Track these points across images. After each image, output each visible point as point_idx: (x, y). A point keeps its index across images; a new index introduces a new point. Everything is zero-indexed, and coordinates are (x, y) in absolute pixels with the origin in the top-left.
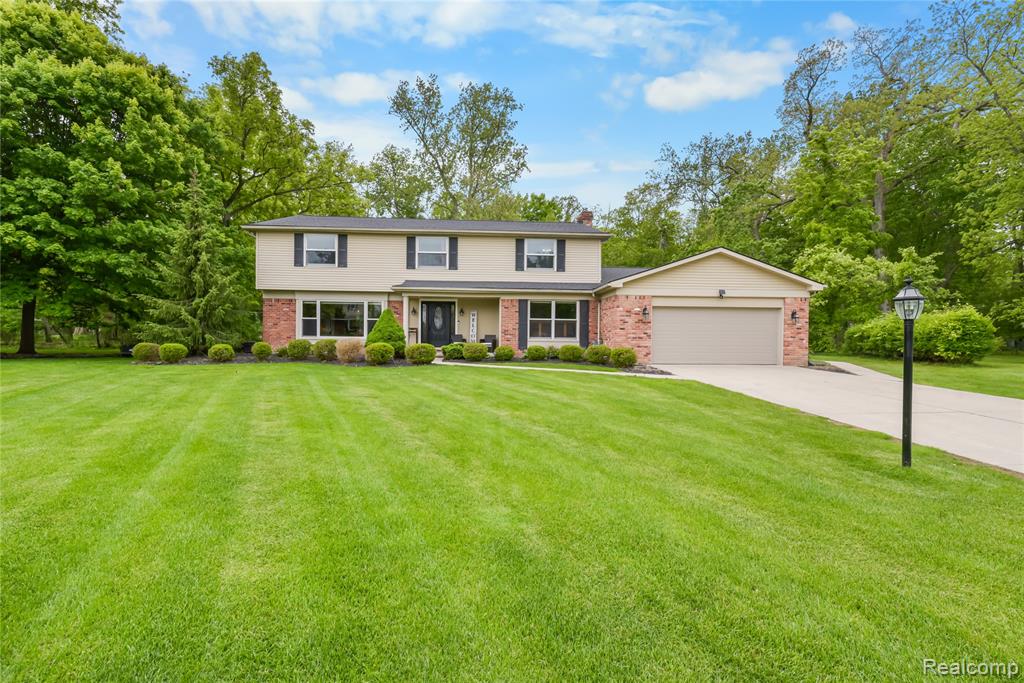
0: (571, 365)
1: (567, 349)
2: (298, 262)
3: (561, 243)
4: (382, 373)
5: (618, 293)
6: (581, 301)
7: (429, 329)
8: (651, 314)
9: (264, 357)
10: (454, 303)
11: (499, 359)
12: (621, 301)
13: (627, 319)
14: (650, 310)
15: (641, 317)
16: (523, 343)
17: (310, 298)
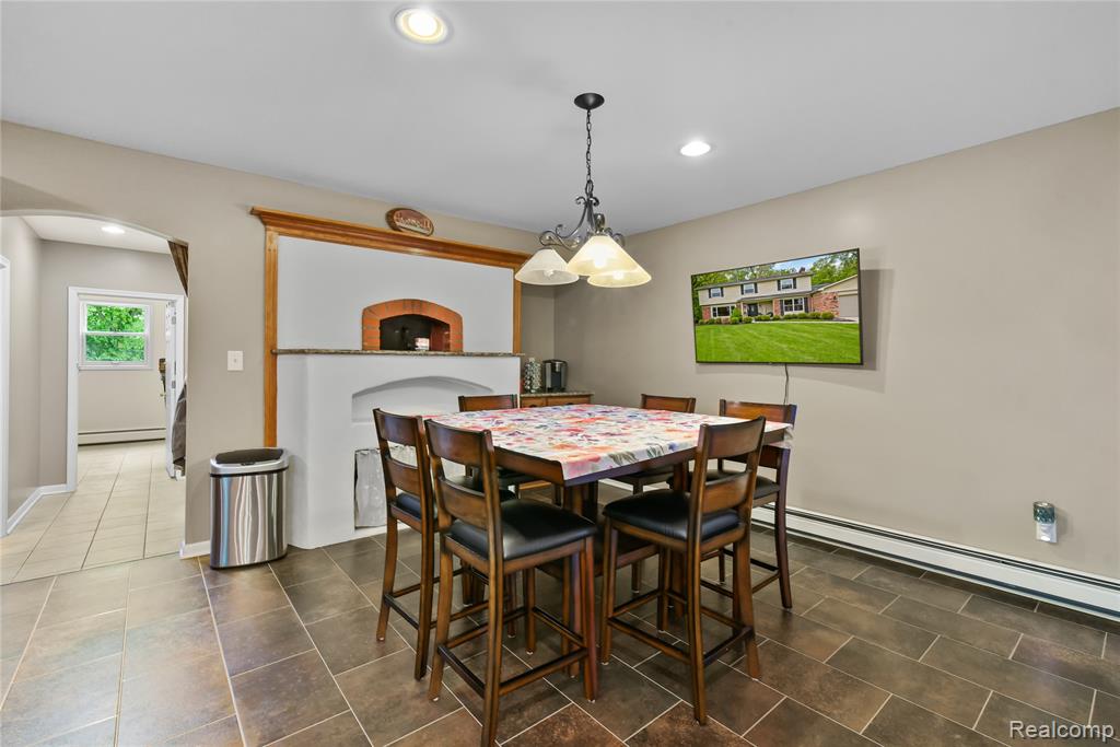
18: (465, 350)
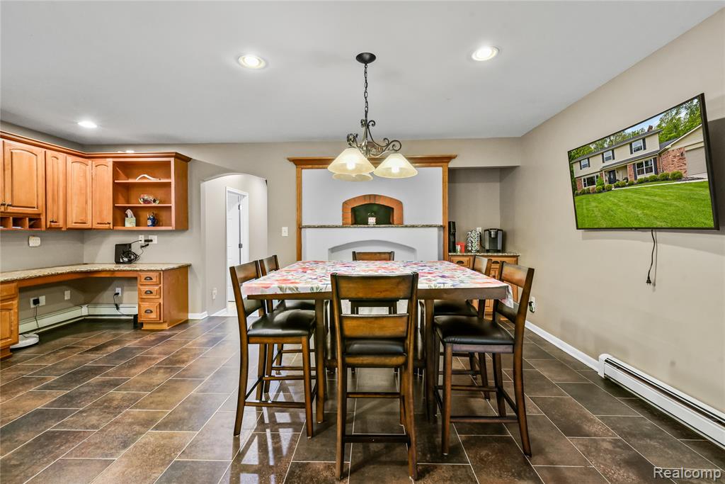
18: (406, 223)
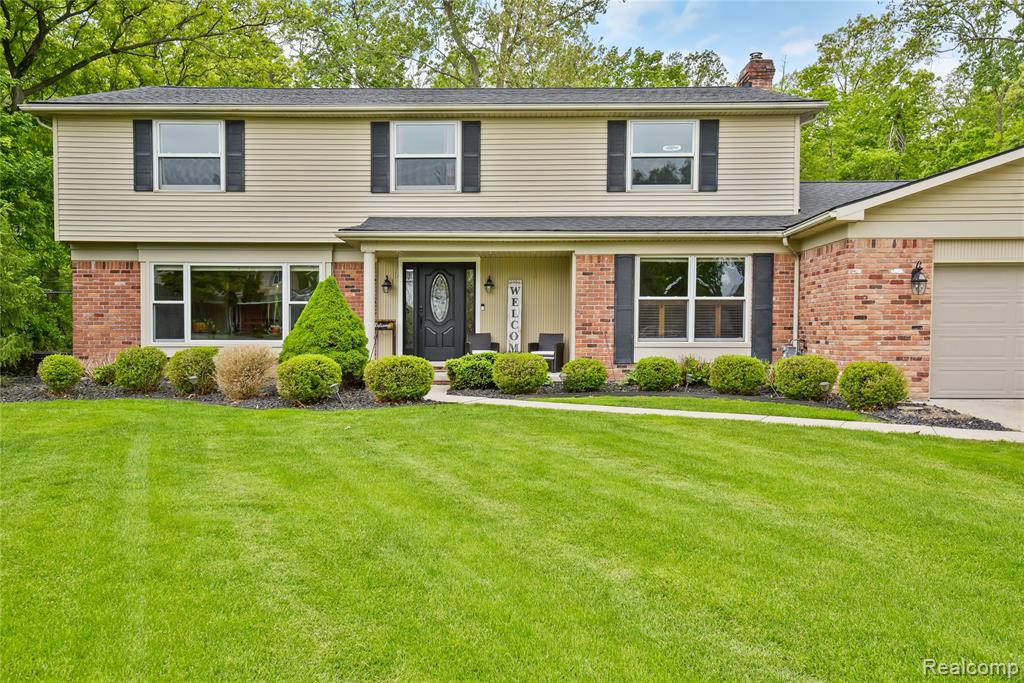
0: (740, 402)
1: (729, 365)
2: (142, 183)
3: (710, 127)
4: (311, 421)
5: (851, 234)
6: (755, 256)
7: (420, 321)
8: (931, 280)
9: (65, 387)
10: (472, 266)
11: (571, 389)
12: (860, 249)
13: (873, 295)
14: (928, 272)
15: (906, 289)
16: (623, 352)
17: (169, 259)
